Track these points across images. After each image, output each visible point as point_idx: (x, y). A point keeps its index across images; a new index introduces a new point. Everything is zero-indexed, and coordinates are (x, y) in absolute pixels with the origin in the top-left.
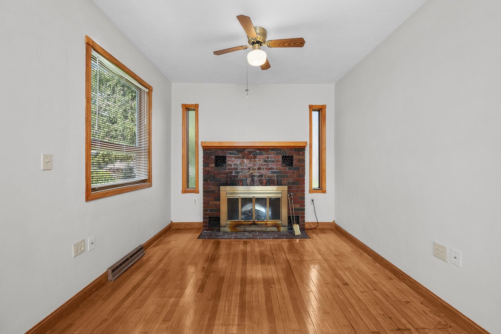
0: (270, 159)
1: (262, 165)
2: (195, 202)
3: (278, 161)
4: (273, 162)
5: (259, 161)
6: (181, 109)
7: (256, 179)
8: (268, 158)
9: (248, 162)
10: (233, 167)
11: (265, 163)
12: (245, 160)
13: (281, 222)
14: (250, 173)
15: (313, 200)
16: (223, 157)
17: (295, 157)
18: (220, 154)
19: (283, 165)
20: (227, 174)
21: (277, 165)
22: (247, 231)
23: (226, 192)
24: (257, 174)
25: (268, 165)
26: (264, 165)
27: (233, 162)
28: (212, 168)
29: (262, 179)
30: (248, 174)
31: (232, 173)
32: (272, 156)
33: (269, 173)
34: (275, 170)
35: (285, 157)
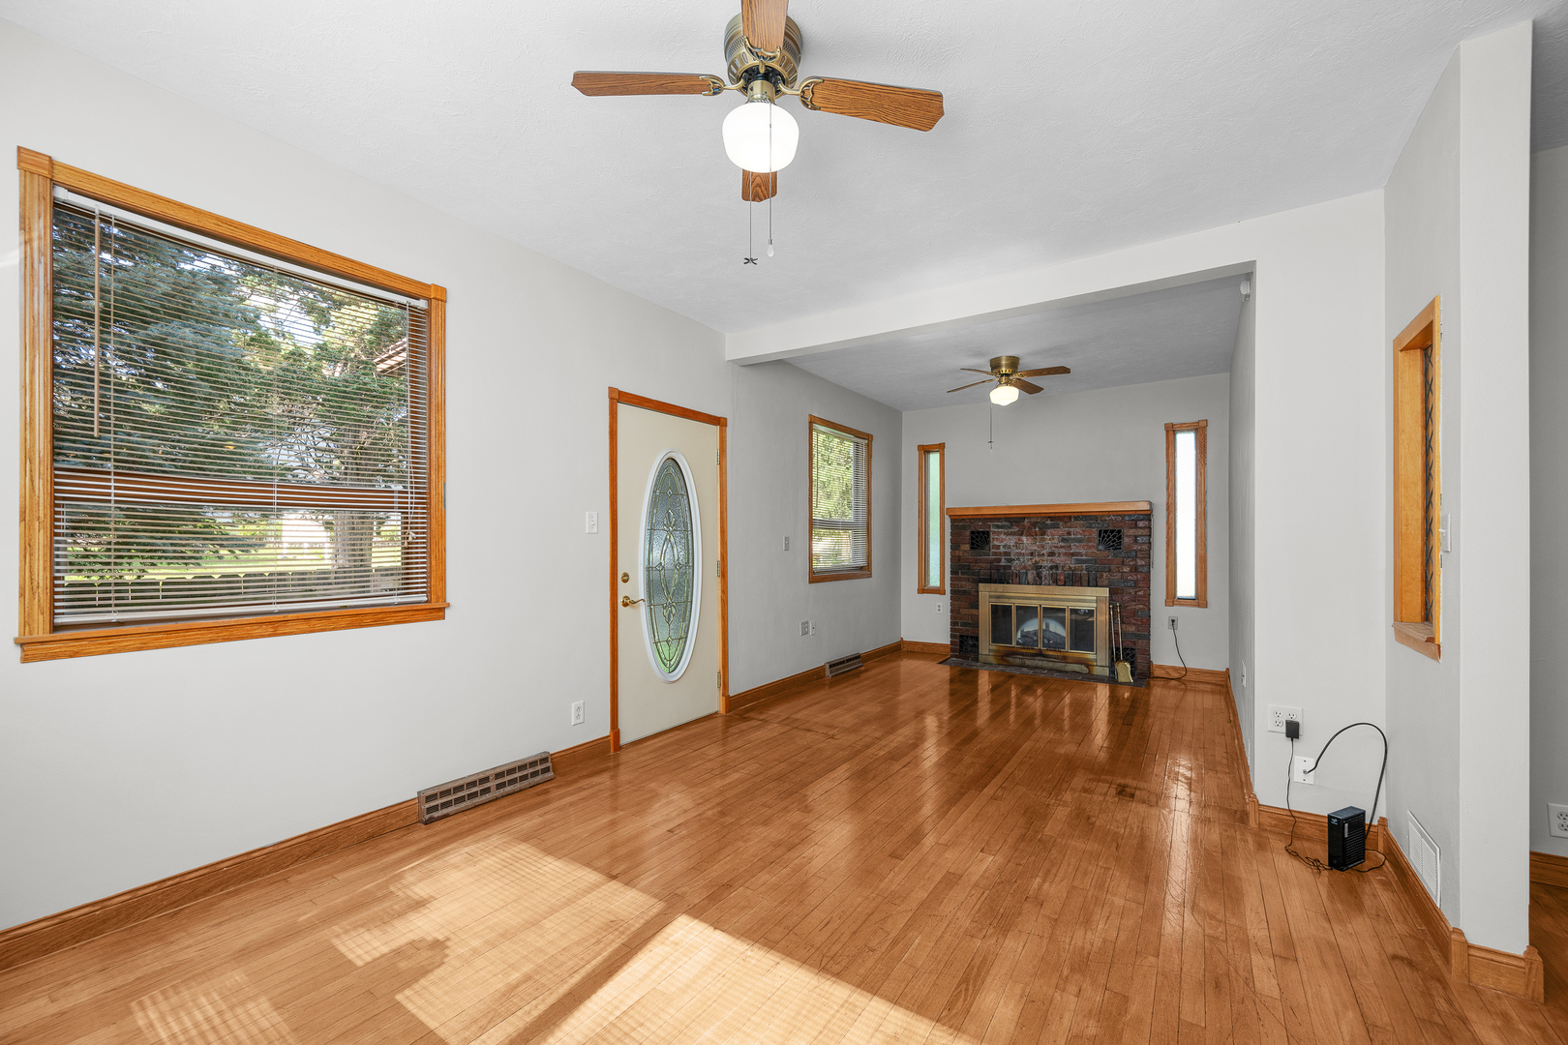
0: (1073, 536)
1: (1056, 547)
2: (939, 610)
3: (1089, 540)
4: (1079, 541)
5: (1052, 539)
6: (916, 453)
7: (1045, 572)
8: (1069, 533)
9: (1030, 541)
10: (1002, 550)
11: (1063, 544)
12: (1024, 538)
13: (1094, 657)
14: (1033, 561)
15: (1173, 621)
16: (983, 533)
17: (1128, 533)
18: (980, 527)
19: (1101, 547)
20: (991, 562)
21: (1089, 548)
22: (1028, 667)
23: (987, 594)
24: (1046, 563)
25: (1070, 546)
26: (1061, 547)
27: (1002, 541)
28: (965, 551)
29: (1057, 574)
30: (1030, 563)
31: (999, 561)
32: (1077, 531)
33: (1071, 563)
34: (1084, 558)
35: (1106, 532)
